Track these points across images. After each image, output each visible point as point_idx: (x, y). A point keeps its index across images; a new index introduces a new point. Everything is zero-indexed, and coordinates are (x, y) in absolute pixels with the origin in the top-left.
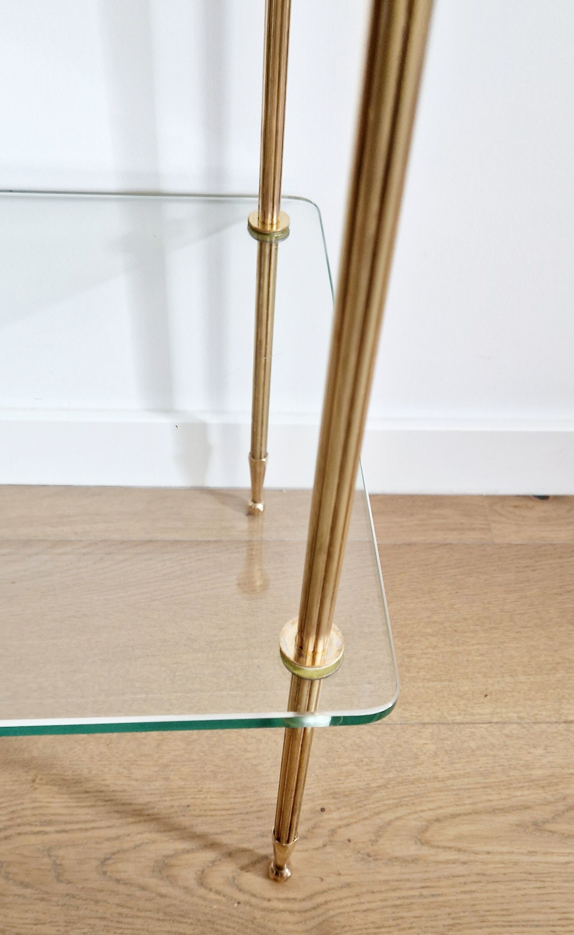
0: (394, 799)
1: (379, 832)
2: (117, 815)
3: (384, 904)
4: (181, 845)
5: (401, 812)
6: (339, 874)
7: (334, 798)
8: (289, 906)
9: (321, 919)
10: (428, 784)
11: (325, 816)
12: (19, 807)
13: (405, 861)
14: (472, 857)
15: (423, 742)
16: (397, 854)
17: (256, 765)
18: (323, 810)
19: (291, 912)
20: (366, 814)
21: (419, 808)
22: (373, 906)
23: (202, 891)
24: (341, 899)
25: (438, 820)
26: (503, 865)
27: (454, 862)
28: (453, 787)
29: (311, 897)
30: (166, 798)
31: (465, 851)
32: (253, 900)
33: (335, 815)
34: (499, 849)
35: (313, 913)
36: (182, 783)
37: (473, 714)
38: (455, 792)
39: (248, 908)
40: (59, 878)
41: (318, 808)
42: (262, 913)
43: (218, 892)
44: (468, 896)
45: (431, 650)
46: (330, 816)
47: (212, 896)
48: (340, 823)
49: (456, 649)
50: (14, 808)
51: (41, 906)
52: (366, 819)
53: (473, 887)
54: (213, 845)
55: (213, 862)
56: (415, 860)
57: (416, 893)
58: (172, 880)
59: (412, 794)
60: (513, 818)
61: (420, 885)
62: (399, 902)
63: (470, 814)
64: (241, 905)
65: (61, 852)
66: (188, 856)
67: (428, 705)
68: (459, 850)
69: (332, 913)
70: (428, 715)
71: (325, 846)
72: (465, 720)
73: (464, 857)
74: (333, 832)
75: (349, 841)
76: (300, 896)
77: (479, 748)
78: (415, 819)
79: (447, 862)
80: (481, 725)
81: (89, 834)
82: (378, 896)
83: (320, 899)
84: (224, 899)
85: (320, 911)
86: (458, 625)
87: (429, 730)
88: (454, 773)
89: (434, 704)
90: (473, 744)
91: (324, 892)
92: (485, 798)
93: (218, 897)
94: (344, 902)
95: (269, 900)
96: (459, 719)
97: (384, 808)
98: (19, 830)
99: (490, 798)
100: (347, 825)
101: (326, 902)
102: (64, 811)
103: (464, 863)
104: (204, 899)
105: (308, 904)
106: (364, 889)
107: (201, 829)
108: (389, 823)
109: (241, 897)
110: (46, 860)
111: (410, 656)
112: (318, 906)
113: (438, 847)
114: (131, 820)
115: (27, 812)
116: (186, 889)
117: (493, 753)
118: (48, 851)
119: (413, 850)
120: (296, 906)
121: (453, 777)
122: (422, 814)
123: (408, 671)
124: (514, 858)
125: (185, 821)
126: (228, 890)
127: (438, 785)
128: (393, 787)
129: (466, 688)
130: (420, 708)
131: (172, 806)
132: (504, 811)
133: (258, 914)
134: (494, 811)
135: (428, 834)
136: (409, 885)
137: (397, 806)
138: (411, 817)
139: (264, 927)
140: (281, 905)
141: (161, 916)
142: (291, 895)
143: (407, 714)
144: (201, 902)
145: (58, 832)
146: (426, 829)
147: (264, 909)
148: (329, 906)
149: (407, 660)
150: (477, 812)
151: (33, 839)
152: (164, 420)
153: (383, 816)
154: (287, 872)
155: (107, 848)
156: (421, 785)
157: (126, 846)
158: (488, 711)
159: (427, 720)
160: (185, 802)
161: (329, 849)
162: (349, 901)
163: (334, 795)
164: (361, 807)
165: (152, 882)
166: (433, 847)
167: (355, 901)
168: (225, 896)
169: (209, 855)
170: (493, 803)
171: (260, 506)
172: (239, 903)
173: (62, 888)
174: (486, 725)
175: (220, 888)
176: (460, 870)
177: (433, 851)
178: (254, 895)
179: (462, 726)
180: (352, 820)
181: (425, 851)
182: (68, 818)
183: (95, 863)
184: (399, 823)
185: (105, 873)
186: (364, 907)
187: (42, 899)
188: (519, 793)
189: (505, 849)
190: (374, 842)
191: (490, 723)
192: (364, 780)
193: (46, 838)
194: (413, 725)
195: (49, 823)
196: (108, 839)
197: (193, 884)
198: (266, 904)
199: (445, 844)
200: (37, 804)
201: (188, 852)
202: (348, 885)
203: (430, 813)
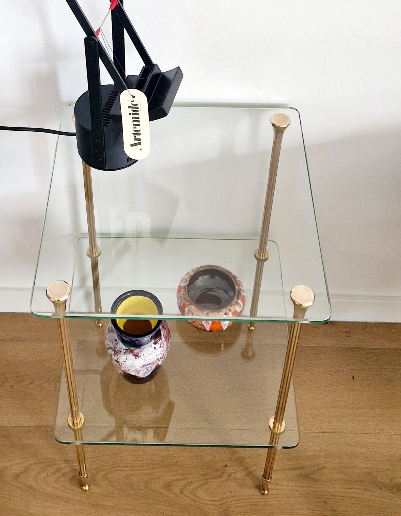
3: (247, 504)
6: (232, 492)
8: (213, 503)
9: (224, 508)
11: (227, 468)
14: (281, 487)
18: (226, 466)
19: (214, 505)
22: (243, 504)
23: (182, 496)
26: (292, 491)
29: (221, 500)
30: (168, 459)
31: (278, 485)
33: (231, 468)
35: (222, 506)
39: (198, 503)
40: (131, 488)
43: (187, 496)
44: (278, 503)
46: (229, 469)
47: (186, 498)
48: (232, 472)
51: (125, 498)
52: (242, 470)
53: (280, 499)
54: (186, 479)
55: (186, 485)
58: (171, 491)
60: (298, 472)
64: (196, 502)
65: (131, 478)
66: (176, 482)
69: (228, 506)
71: (226, 480)
74: (230, 475)
75: (236, 479)
76: (217, 499)
81: (140, 472)
82: (245, 501)
83: (224, 501)
84: (190, 500)
91: (225, 498)
94: (233, 502)
95: (206, 500)
97: (249, 466)
98: (116, 469)
99: (290, 463)
100: (235, 473)
101: (227, 502)
102: (131, 462)
103: (278, 490)
104: (182, 499)
105: (220, 503)
106: (240, 498)
107: (181, 471)
108: (251, 472)
109: (196, 499)
110: (126, 481)
112: (223, 504)
116: (176, 495)
118: (127, 477)
120: (216, 503)
124: (296, 488)
125: (175, 468)
126: (191, 496)
131: (171, 462)
132: (295, 469)
133: (202, 506)
134: (291, 469)
137: (254, 465)
139: (204, 510)
140: (210, 503)
141: (167, 504)
145: (130, 470)
147: (204, 504)
148: (227, 504)
150: (283, 469)
151: (121, 473)
153: (248, 469)
155: (147, 477)
157: (154, 477)
160: (175, 461)
161: (228, 482)
162: (235, 502)
163: (231, 460)
164: (241, 465)
165: (164, 491)
167: (237, 502)
168: (190, 498)
169: (184, 482)
170: (291, 466)
173: (133, 492)
175: (188, 495)
176: (276, 492)
178: (200, 498)
183: (144, 483)
184: (254, 472)
185: (147, 487)
186: (240, 505)
188: (301, 462)
189: (294, 485)
190: (245, 480)
193: (126, 472)
195: (127, 467)
196: (148, 474)
197: (178, 492)
198: (205, 502)
200: (122, 459)
202: (234, 496)
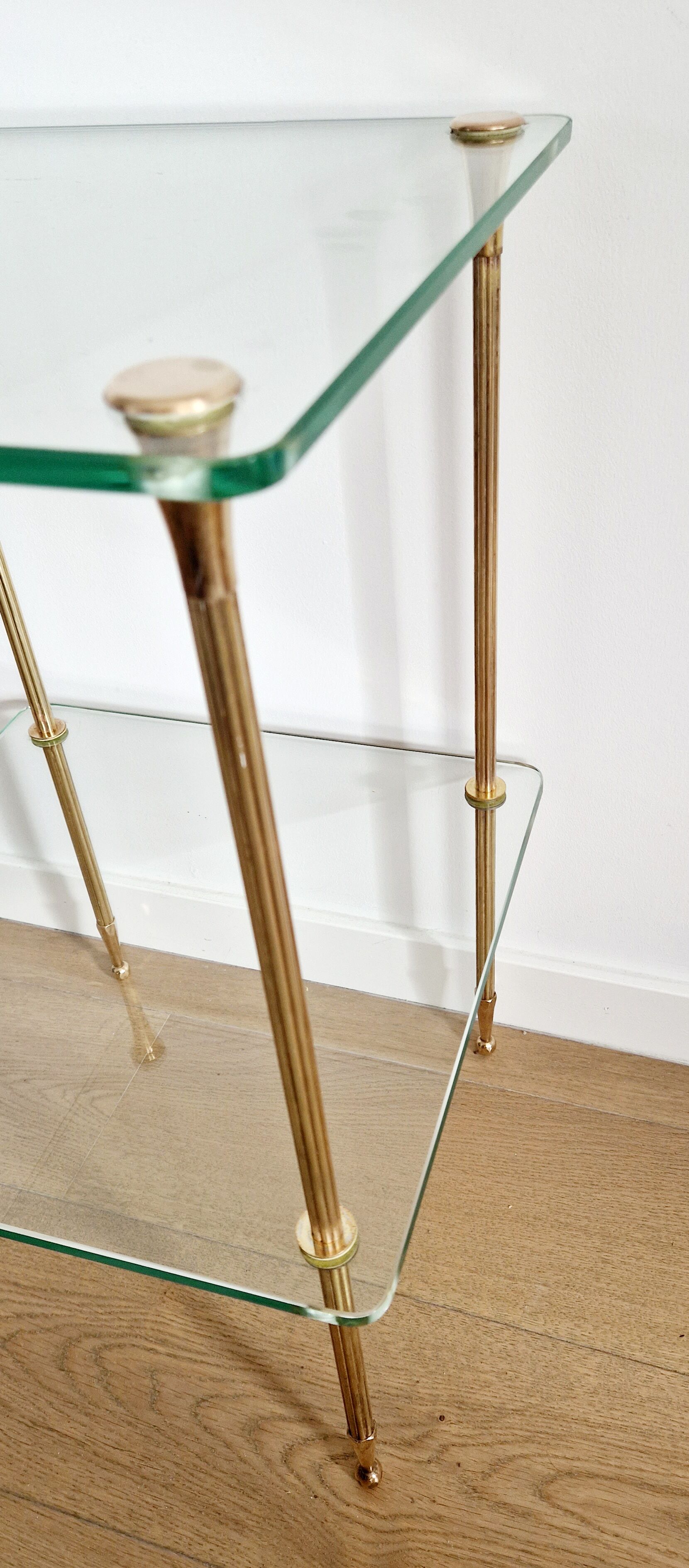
0: (528, 1431)
1: (497, 1466)
2: (229, 1355)
3: (472, 1555)
4: (280, 1410)
5: (531, 1449)
6: (434, 1501)
7: (459, 1408)
8: (366, 1519)
9: (396, 1547)
10: (574, 1426)
11: (443, 1426)
12: (142, 1317)
13: (514, 1511)
14: (596, 1534)
15: (586, 1371)
16: (508, 1500)
17: (388, 1343)
18: (442, 1418)
19: (367, 1527)
20: (488, 1439)
21: (553, 1452)
22: (458, 1552)
23: (283, 1470)
24: (425, 1532)
25: (570, 1474)
26: (629, 1557)
27: (572, 1532)
28: (602, 1439)
29: (395, 1517)
30: (282, 1351)
31: (589, 1523)
32: (332, 1499)
33: (454, 1429)
34: (630, 1534)
35: (390, 1537)
36: (304, 1339)
37: (657, 1355)
38: (602, 1446)
39: (323, 1506)
40: (153, 1403)
41: (438, 1415)
42: (336, 1517)
43: (298, 1477)
45: (634, 1260)
46: (446, 1428)
47: (291, 1479)
48: (456, 1440)
49: (665, 1267)
50: (137, 1317)
51: (125, 1430)
52: (485, 1445)
54: (311, 1421)
55: (306, 1440)
56: (526, 1514)
57: (512, 1554)
58: (258, 1446)
59: (549, 1431)
60: (663, 1502)
61: (522, 1547)
62: (489, 1559)
63: (611, 1479)
64: (317, 1500)
65: (163, 1378)
66: (281, 1424)
67: (607, 1327)
68: (583, 1520)
69: (410, 1544)
70: (602, 1341)
71: (429, 1461)
72: (646, 1360)
73: (584, 1530)
74: (445, 1448)
75: (459, 1465)
76: (382, 1513)
77: (650, 1399)
78: (543, 1464)
79: (563, 1530)
80: (663, 1371)
81: (195, 1367)
82: (468, 1543)
83: (403, 1524)
84: (302, 1486)
85: (398, 1538)
86: (677, 1237)
87: (598, 1359)
88: (609, 1420)
89: (615, 1329)
90: (644, 1392)
91: (409, 1517)
92: (635, 1464)
93: (296, 1482)
94: (430, 1537)
95: (348, 1504)
96: (638, 1355)
97: (513, 1438)
98: (135, 1341)
99: (643, 1467)
100: (464, 1445)
101: (408, 1530)
102: (181, 1334)
103: (583, 1538)
104: (283, 1479)
105: (387, 1525)
106: (455, 1529)
107: (306, 1398)
108: (511, 1459)
109: (321, 1491)
110: (147, 1382)
111: (605, 1261)
112: (400, 1531)
113: (559, 1507)
114: (241, 1364)
115: (148, 1325)
116: (269, 1462)
117: (666, 1411)
118: (153, 1372)
119: (526, 1500)
120: (375, 1523)
121: (607, 1426)
122: (553, 1461)
123: (598, 1280)
124: (647, 1553)
125: (293, 1383)
126: (311, 1478)
127: (585, 1430)
128: (531, 1416)
129: (661, 1320)
130: (596, 1328)
131: (286, 1363)
132: (654, 1488)
133: (331, 1517)
134: (643, 1485)
135: (552, 1488)
136: (508, 1542)
137: (527, 1440)
138: (539, 1459)
139: (332, 1534)
140: (358, 1516)
141: (233, 1482)
142: (373, 1507)
143: (578, 1332)
144: (277, 1481)
145: (169, 1355)
146: (552, 1480)
147: (339, 1514)
148: (410, 1535)
149: (601, 1265)
150: (618, 1479)
151: (144, 1356)
152: (402, 937)
153: (506, 1447)
154: (374, 1477)
155: (209, 1387)
156: (564, 1424)
157: (226, 1392)
158: (678, 1356)
159: (599, 1345)
160: (301, 1362)
161: (433, 1467)
162: (434, 1538)
163: (461, 1405)
164: (485, 1428)
165: (239, 1441)
166: (554, 1505)
167: (442, 1540)
168: (304, 1483)
169: (304, 1431)
170: (645, 1475)
171: (489, 1046)
172: (316, 1497)
173: (152, 1417)
174: (669, 1373)
175: (304, 1473)
176: (574, 1544)
177: (551, 1511)
178: (333, 1493)
179: (639, 1365)
180: (470, 1441)
181: (542, 1507)
182: (183, 1343)
183: (191, 1401)
184: (524, 1462)
185: (196, 1415)
186: (449, 1551)
187: (130, 1424)
188: (680, 1473)
189: (641, 1538)
190: (486, 1476)
191: (675, 1372)
192: (500, 1398)
193: (156, 1358)
194: (581, 1347)
195: (163, 1342)
196: (212, 1379)
197: (276, 1457)
198: (343, 1508)
199: (570, 1507)
200: (160, 1319)
201: (284, 1419)
202: (439, 1518)
203: (563, 1462)
